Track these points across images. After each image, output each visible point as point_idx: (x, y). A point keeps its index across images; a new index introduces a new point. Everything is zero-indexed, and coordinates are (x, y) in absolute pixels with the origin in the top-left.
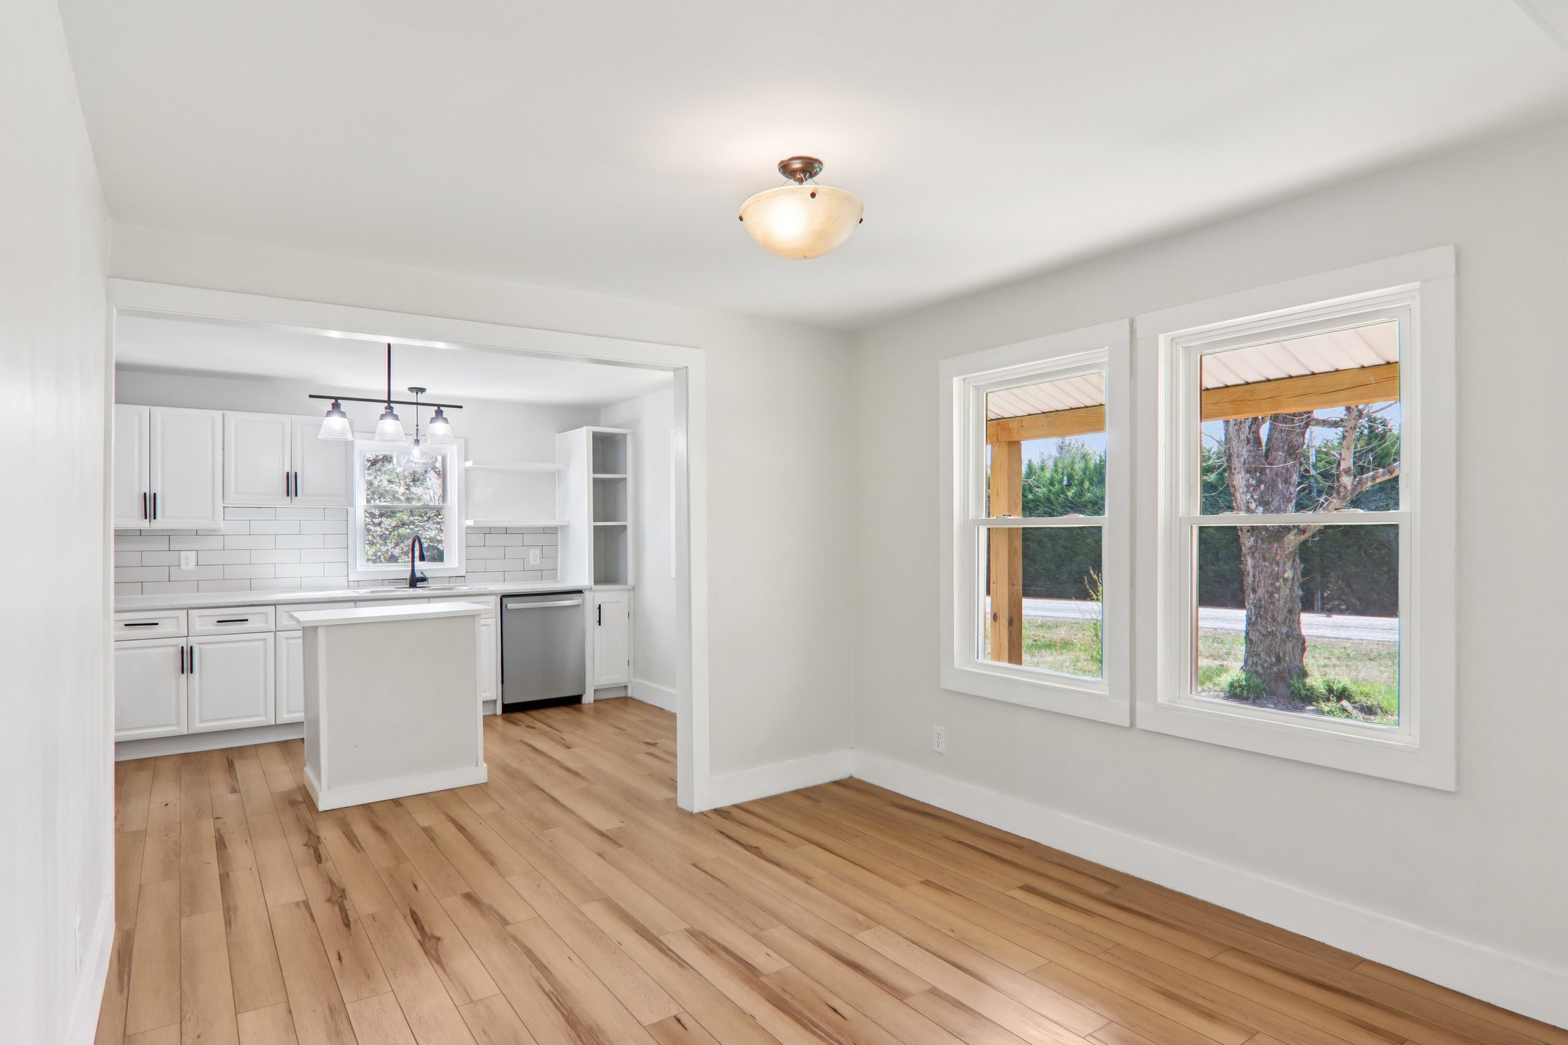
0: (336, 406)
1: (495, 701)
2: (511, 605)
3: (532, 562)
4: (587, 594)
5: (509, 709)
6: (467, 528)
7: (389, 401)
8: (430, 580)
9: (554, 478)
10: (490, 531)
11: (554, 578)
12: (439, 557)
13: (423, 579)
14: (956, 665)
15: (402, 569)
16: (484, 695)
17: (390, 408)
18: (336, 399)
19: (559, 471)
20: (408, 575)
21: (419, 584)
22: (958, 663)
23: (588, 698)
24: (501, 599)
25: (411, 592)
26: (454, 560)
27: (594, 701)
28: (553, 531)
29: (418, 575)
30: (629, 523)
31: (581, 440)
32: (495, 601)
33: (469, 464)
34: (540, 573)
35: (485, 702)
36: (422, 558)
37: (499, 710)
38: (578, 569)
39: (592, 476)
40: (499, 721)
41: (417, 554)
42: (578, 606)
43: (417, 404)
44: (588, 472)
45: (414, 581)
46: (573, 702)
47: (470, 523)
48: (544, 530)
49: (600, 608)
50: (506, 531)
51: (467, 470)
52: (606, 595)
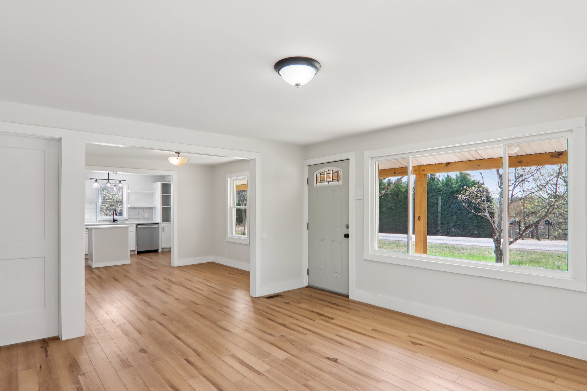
0: (96, 181)
1: (135, 251)
2: (139, 227)
3: (146, 216)
4: (160, 224)
5: (139, 253)
6: (129, 207)
7: (108, 180)
8: (118, 221)
9: (152, 195)
10: (134, 208)
11: (152, 220)
12: (121, 214)
13: (117, 220)
14: (228, 236)
15: (111, 218)
16: (130, 249)
17: (108, 181)
18: (96, 179)
19: (153, 193)
20: (112, 219)
21: (115, 222)
22: (229, 236)
23: (160, 250)
24: (137, 225)
25: (113, 223)
26: (125, 215)
27: (162, 251)
28: (152, 208)
29: (115, 219)
30: (172, 206)
31: (158, 186)
32: (135, 226)
33: (129, 191)
34: (148, 219)
35: (130, 251)
36: (116, 215)
37: (136, 253)
38: (158, 218)
39: (161, 194)
40: (136, 255)
41: (115, 214)
42: (157, 227)
43: (115, 180)
44: (160, 193)
45: (114, 221)
46: (156, 251)
47: (129, 206)
48: (150, 208)
49: (163, 228)
50: (139, 208)
51: (128, 192)
52: (165, 224)
